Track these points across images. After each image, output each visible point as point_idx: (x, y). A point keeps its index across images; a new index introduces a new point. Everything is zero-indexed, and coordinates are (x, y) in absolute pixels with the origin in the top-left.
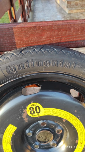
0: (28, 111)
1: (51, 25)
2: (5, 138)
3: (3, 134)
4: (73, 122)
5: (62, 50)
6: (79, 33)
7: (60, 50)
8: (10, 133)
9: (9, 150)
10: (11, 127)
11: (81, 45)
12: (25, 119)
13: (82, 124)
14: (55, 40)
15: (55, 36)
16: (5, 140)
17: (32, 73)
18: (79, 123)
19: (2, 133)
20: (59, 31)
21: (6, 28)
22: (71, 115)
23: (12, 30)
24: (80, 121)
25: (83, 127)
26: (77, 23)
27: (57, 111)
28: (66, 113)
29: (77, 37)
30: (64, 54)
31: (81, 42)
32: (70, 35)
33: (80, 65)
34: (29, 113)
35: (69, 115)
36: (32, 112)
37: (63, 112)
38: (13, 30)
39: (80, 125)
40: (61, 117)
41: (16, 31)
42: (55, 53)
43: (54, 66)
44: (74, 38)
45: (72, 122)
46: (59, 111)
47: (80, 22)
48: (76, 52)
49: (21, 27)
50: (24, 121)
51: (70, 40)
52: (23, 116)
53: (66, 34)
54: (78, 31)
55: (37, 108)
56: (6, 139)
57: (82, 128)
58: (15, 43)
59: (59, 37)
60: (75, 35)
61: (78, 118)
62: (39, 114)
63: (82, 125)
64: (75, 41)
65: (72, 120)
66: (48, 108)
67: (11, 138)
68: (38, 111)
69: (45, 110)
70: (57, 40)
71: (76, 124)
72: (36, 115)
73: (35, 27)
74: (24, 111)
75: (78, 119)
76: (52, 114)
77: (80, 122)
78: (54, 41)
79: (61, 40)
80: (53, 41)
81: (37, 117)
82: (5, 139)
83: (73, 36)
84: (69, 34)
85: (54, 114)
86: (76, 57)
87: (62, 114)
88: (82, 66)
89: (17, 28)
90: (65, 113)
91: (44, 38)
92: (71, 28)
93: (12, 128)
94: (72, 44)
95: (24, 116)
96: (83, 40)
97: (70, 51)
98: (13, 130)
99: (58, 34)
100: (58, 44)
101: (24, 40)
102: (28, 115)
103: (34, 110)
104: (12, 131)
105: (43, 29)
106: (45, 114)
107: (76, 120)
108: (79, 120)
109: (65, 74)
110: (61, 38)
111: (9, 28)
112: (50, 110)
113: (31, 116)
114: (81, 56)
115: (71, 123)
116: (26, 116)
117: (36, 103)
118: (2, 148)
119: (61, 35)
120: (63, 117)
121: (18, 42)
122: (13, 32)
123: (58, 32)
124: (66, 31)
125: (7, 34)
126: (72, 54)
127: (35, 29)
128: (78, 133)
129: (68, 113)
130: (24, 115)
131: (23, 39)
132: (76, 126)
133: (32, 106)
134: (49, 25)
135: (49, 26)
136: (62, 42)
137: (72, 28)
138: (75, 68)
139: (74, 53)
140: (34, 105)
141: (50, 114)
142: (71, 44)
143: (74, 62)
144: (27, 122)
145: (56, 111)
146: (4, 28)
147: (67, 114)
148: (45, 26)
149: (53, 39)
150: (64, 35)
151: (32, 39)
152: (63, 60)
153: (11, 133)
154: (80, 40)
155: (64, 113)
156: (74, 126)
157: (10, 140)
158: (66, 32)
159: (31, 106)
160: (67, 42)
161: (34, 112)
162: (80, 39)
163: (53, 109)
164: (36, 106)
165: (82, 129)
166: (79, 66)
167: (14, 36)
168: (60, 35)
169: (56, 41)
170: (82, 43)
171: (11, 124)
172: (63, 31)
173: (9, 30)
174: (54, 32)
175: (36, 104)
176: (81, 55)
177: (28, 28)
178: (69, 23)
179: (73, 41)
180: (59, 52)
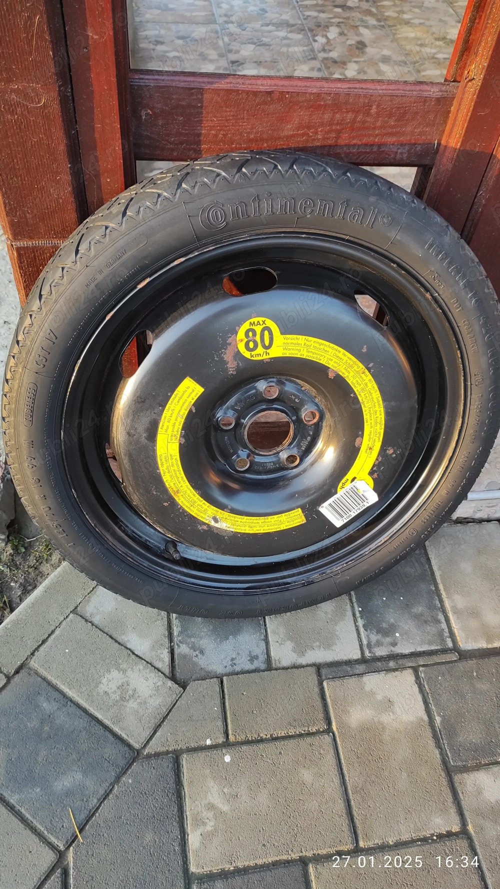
0: (242, 340)
1: (315, 91)
2: (166, 420)
3: (164, 406)
4: (354, 382)
5: (345, 174)
6: (393, 123)
7: (341, 172)
8: (184, 403)
9: (172, 459)
10: (188, 388)
11: (394, 159)
12: (229, 365)
13: (376, 388)
14: (320, 137)
15: (322, 125)
16: (165, 428)
17: (262, 231)
18: (370, 385)
19: (160, 405)
20: (337, 113)
21: (182, 88)
22: (350, 359)
23: (200, 97)
24: (373, 380)
25: (380, 399)
26: (391, 91)
27: (317, 345)
28: (340, 352)
29: (386, 134)
30: (352, 185)
31: (395, 150)
32: (367, 124)
33: (388, 217)
34: (241, 347)
35: (345, 358)
36: (251, 345)
37: (330, 350)
38: (202, 94)
39: (372, 392)
40: (324, 363)
41: (212, 99)
42: (329, 178)
43: (324, 215)
44: (377, 135)
45: (352, 379)
46: (322, 347)
47: (399, 90)
48: (382, 180)
49: (230, 90)
50: (225, 370)
51: (365, 140)
52: (225, 353)
53: (354, 121)
54: (390, 116)
55: (266, 333)
56: (168, 424)
57: (375, 400)
58: (199, 135)
59: (334, 127)
60: (381, 127)
61: (369, 369)
62: (268, 351)
63: (378, 392)
64: (380, 145)
65: (352, 374)
66: (295, 336)
67: (183, 421)
68: (267, 343)
69: (286, 341)
70: (328, 138)
71: (362, 386)
72: (260, 354)
73: (270, 93)
74: (229, 341)
75: (369, 371)
76: (302, 352)
77: (374, 382)
78: (319, 140)
79: (337, 138)
80: (314, 140)
81: (262, 360)
82: (166, 424)
83: (374, 128)
84: (364, 122)
85: (309, 354)
86: (379, 193)
87: (327, 356)
88: (393, 220)
89: (216, 91)
90: (337, 353)
91: (288, 129)
92: (371, 106)
93: (189, 391)
94: (368, 153)
95: (228, 356)
96: (402, 145)
97: (366, 177)
98: (193, 395)
99: (332, 119)
100: (326, 149)
101: (229, 130)
102: (238, 351)
103: (258, 338)
104: (190, 399)
105: (290, 102)
106: (285, 351)
107: (363, 375)
108: (370, 377)
109: (348, 241)
110: (339, 132)
111: (193, 89)
112: (300, 342)
113: (247, 354)
114: (391, 194)
115: (349, 382)
116: (232, 354)
117: (264, 319)
118: (154, 451)
119: (341, 124)
120: (331, 365)
121: (209, 134)
122: (201, 101)
123: (334, 113)
124: (357, 112)
125: (182, 106)
126: (372, 186)
127: (269, 99)
128: (364, 413)
129: (345, 351)
130: (227, 351)
131: (226, 127)
132: (362, 394)
133: (254, 327)
134: (309, 90)
135: (311, 94)
136: (341, 146)
137: (374, 107)
138: (375, 223)
139: (376, 182)
140: (258, 323)
141: (297, 352)
142: (366, 152)
143: (374, 208)
144: (235, 373)
145: (313, 344)
146: (178, 87)
147: (340, 355)
148: (298, 93)
149: (316, 133)
150: (347, 123)
151: (252, 128)
152: (348, 201)
153: (185, 407)
154: (393, 144)
155: (334, 351)
156: (355, 394)
157: (181, 427)
158: (355, 117)
159: (251, 327)
160: (354, 145)
161: (256, 346)
162: (394, 139)
163: (307, 337)
164: (264, 325)
165: (377, 404)
166: (385, 220)
167: (202, 113)
168: (337, 124)
169: (324, 139)
170: (397, 152)
171: (191, 377)
172: (347, 112)
173: (192, 93)
174: (323, 114)
175: (264, 322)
176: (392, 189)
177: (247, 93)
178: (366, 89)
179: (372, 145)
180: (339, 177)
